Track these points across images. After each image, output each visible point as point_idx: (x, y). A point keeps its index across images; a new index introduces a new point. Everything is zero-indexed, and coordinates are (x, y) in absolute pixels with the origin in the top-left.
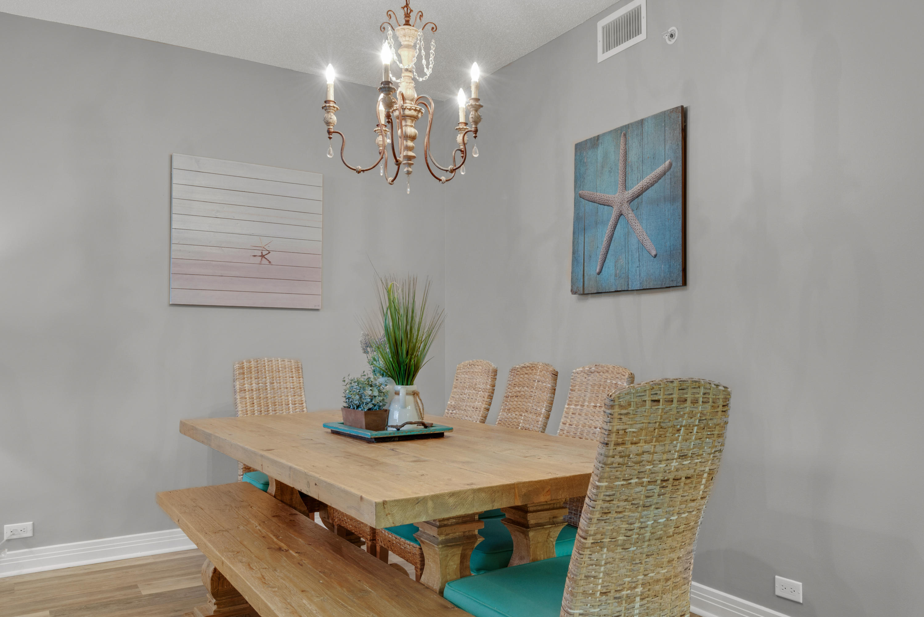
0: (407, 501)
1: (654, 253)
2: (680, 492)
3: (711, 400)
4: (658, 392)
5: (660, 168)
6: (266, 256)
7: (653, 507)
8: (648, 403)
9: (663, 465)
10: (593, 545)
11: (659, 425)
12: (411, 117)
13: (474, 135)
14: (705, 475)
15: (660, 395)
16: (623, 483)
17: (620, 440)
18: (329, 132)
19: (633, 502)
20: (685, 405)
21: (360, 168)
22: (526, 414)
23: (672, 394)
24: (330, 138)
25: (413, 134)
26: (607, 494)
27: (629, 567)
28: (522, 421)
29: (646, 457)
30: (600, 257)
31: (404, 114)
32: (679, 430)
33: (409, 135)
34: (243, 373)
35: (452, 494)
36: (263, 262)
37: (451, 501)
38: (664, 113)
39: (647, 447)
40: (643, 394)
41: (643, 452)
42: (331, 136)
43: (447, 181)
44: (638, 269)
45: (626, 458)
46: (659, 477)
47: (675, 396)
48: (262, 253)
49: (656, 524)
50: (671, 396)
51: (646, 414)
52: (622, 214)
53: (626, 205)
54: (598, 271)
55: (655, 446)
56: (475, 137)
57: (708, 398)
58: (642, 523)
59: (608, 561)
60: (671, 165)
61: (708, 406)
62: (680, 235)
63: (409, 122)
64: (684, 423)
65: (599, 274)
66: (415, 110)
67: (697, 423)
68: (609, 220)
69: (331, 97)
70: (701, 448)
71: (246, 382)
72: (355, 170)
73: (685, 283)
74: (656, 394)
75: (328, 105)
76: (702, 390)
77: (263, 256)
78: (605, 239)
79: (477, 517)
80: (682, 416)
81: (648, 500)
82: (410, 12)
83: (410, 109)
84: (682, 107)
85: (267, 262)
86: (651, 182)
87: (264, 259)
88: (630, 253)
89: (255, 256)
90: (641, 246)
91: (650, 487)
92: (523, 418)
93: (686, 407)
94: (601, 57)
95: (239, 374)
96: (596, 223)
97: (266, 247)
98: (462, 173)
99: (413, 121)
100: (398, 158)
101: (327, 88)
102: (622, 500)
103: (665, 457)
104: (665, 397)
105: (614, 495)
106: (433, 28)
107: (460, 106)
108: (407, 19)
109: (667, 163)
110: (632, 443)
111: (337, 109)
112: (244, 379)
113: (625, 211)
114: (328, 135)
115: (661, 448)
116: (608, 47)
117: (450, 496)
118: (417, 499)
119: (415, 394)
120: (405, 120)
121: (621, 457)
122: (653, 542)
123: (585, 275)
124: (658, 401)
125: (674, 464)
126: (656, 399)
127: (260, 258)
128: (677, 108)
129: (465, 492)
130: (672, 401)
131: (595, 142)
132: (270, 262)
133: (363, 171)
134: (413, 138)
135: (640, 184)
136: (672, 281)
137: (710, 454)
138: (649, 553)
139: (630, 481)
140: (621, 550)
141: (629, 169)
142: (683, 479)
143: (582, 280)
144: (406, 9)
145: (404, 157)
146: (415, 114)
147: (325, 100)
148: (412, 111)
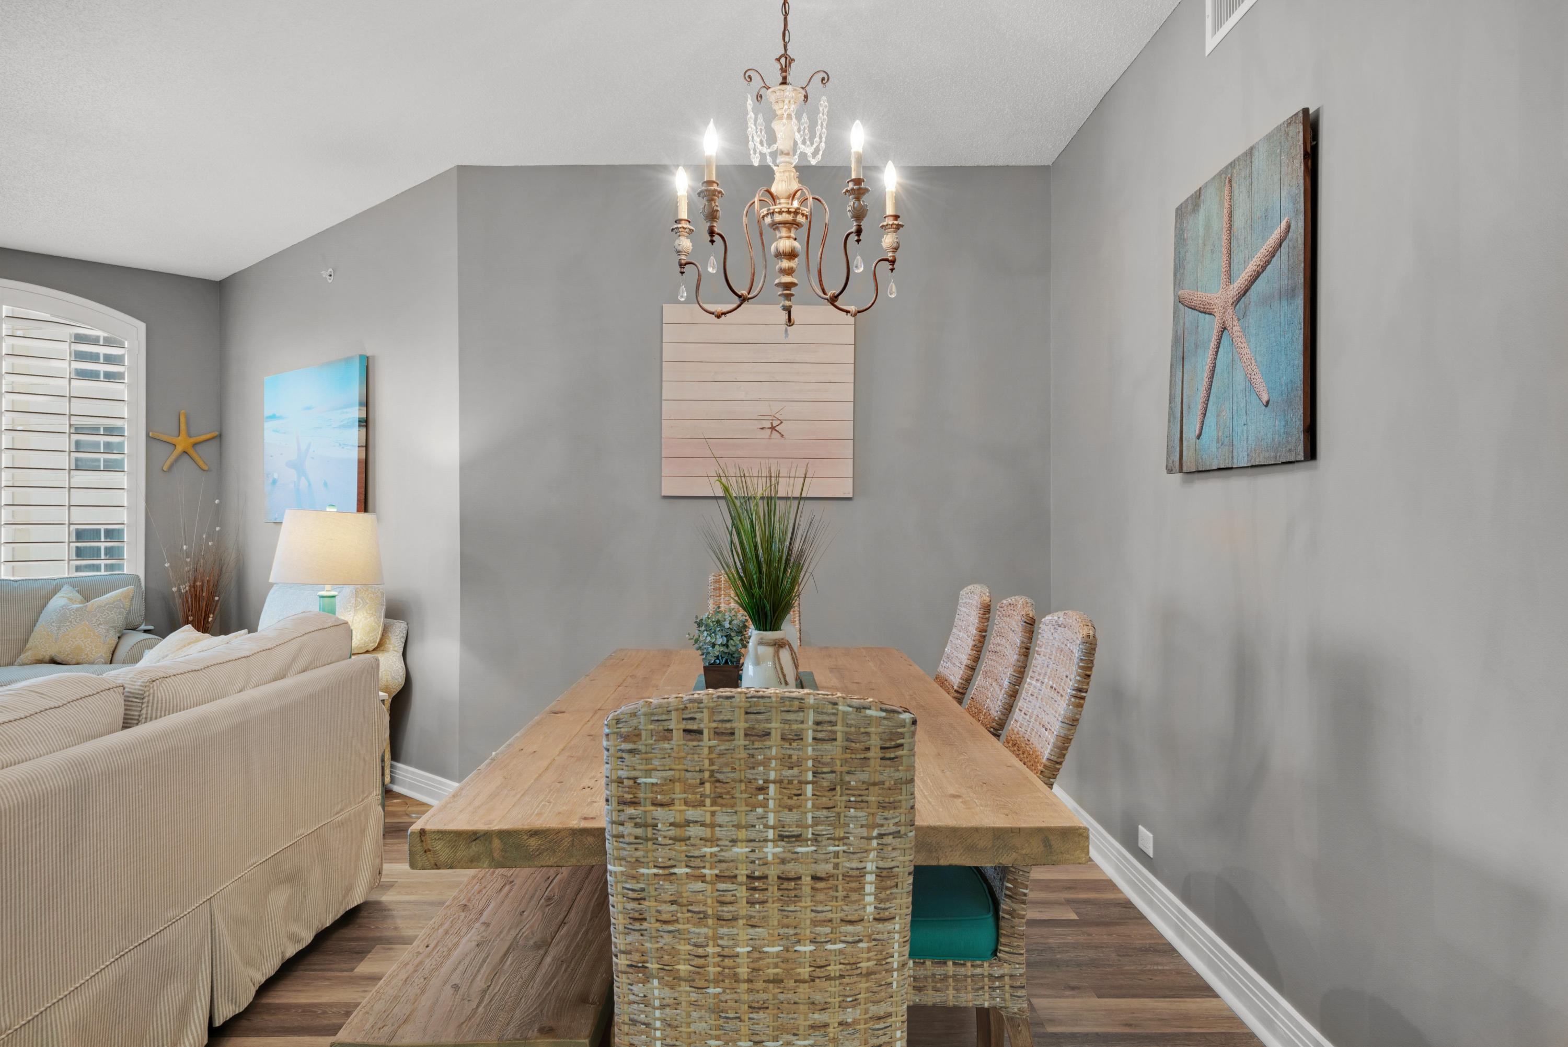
1: (1265, 399)
2: (807, 902)
3: (839, 736)
4: (698, 716)
5: (1274, 235)
6: (777, 428)
7: (741, 922)
8: (677, 735)
9: (741, 850)
10: (630, 970)
11: (711, 776)
12: (785, 223)
14: (870, 878)
15: (701, 720)
16: (655, 871)
17: (628, 797)
18: (681, 265)
19: (690, 908)
20: (768, 743)
23: (729, 721)
24: (682, 273)
25: (788, 249)
26: (628, 886)
27: (713, 1022)
29: (694, 831)
30: (1200, 406)
31: (773, 221)
32: (762, 789)
33: (781, 251)
34: (720, 589)
35: (534, 833)
36: (773, 436)
37: (533, 842)
38: (1281, 126)
39: (692, 814)
40: (664, 717)
41: (688, 823)
42: (683, 270)
44: (1245, 428)
45: (650, 829)
46: (742, 872)
47: (740, 725)
48: (772, 423)
49: (756, 955)
50: (728, 725)
51: (674, 755)
52: (1225, 328)
53: (1230, 310)
54: (1198, 429)
55: (713, 814)
56: (860, 241)
57: (835, 732)
58: (723, 947)
59: (665, 1002)
60: (1288, 227)
61: (833, 751)
62: (1298, 360)
63: (784, 232)
64: (772, 775)
65: (1199, 437)
66: (789, 212)
67: (810, 776)
68: (1210, 341)
69: (683, 214)
70: (837, 822)
71: (722, 600)
72: (712, 313)
73: (1311, 453)
74: (693, 719)
75: (680, 226)
76: (811, 717)
77: (773, 428)
78: (1206, 374)
80: (765, 763)
81: (725, 909)
82: (791, 63)
83: (780, 212)
84: (1306, 111)
85: (778, 436)
86: (1261, 264)
87: (774, 432)
88: (1236, 399)
89: (762, 428)
90: (1250, 387)
91: (722, 886)
93: (770, 748)
94: (1211, 41)
95: (714, 589)
96: (1197, 347)
97: (778, 415)
99: (789, 229)
101: (677, 202)
102: (665, 902)
103: (742, 834)
104: (714, 725)
105: (643, 890)
106: (823, 79)
107: (887, 190)
108: (784, 74)
109: (1284, 224)
110: (654, 804)
111: (690, 230)
112: (720, 596)
113: (1229, 324)
114: (679, 269)
115: (727, 819)
116: (1218, 23)
117: (531, 836)
119: (775, 644)
120: (777, 228)
121: (637, 825)
122: (760, 985)
123: (1184, 439)
124: (700, 732)
125: (770, 850)
126: (695, 727)
127: (770, 430)
128: (1296, 114)
130: (733, 734)
131: (1196, 199)
132: (782, 436)
134: (792, 255)
135: (1247, 270)
136: (1290, 450)
137: (869, 839)
138: (756, 1005)
139: (673, 871)
140: (688, 989)
141: (1234, 243)
142: (807, 880)
143: (1179, 448)
144: (783, 60)
145: (778, 285)
146: (789, 218)
147: (676, 219)
148: (784, 214)
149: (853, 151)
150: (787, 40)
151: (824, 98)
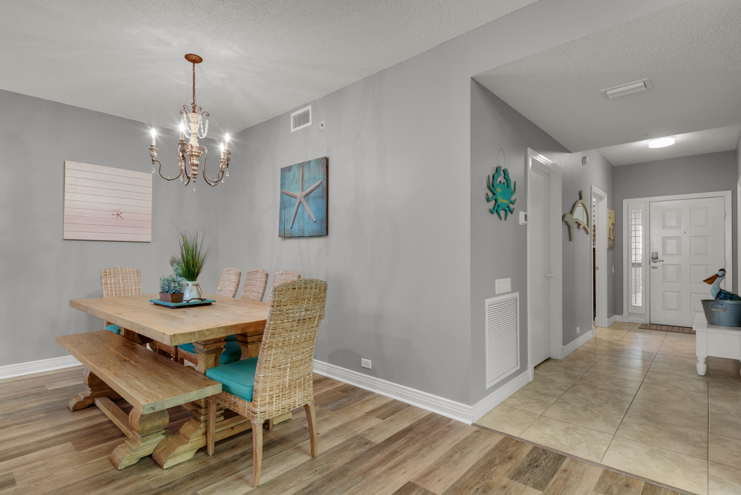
0: (186, 334)
1: (314, 220)
2: (306, 324)
3: (318, 287)
4: (295, 285)
5: (317, 183)
6: (120, 215)
7: (294, 331)
8: (291, 289)
9: (298, 314)
10: (268, 348)
11: (296, 298)
12: (195, 155)
13: (227, 166)
14: (317, 317)
15: (296, 286)
16: (280, 322)
17: (279, 305)
18: (153, 161)
19: (285, 329)
20: (307, 290)
21: (169, 178)
22: (254, 293)
23: (301, 285)
24: (153, 163)
25: (197, 164)
26: (274, 326)
27: (284, 356)
28: (252, 296)
29: (290, 311)
30: (292, 221)
31: (192, 154)
32: (304, 300)
33: (194, 164)
34: (107, 275)
35: (208, 330)
36: (118, 218)
37: (207, 333)
38: (319, 159)
39: (290, 307)
40: (288, 286)
41: (289, 309)
42: (154, 163)
43: (214, 185)
44: (308, 227)
45: (282, 312)
46: (297, 319)
47: (303, 286)
48: (117, 213)
49: (296, 338)
50: (300, 286)
51: (290, 294)
52: (301, 202)
53: (303, 198)
54: (291, 227)
55: (294, 306)
56: (227, 167)
57: (317, 287)
58: (289, 338)
59: (275, 354)
60: (321, 182)
61: (317, 290)
62: (325, 213)
63: (195, 158)
64: (307, 297)
65: (291, 228)
66: (198, 153)
67: (312, 297)
68: (295, 205)
69: (154, 144)
70: (315, 306)
71: (108, 279)
72: (166, 179)
73: (327, 234)
74: (294, 286)
75: (152, 148)
76: (314, 284)
77: (118, 215)
78: (294, 213)
79: (223, 340)
80: (306, 294)
81: (292, 328)
82: (195, 106)
83: (195, 152)
84: (326, 157)
85: (120, 218)
86: (313, 189)
87: (118, 216)
88: (304, 220)
89: (113, 215)
90: (309, 217)
91: (292, 323)
92: (252, 295)
93: (307, 291)
94: (293, 130)
95: (104, 275)
96: (290, 205)
97: (120, 210)
98: (223, 182)
99: (196, 157)
100: (188, 175)
101: (152, 140)
102: (280, 329)
103: (299, 311)
104: (298, 287)
105: (277, 327)
106: (207, 115)
107: (221, 151)
108: (194, 109)
109: (320, 181)
110: (284, 306)
111: (157, 150)
112: (107, 278)
113: (302, 201)
114: (152, 162)
115: (297, 307)
116: (295, 126)
117: (207, 331)
118: (191, 332)
119: (197, 285)
120: (193, 157)
121: (279, 311)
122: (295, 345)
123: (285, 229)
124: (295, 288)
125: (303, 313)
126: (294, 287)
127: (117, 215)
128: (324, 157)
129: (214, 329)
130: (301, 288)
131: (289, 168)
132: (122, 218)
133: (171, 180)
134: (197, 165)
135: (309, 189)
136: (322, 233)
137: (319, 309)
138: (293, 350)
139: (283, 321)
140: (280, 349)
141: (304, 182)
142: (307, 319)
143: (284, 231)
144: (193, 105)
145: (192, 174)
146: (198, 154)
147: (151, 145)
148: (196, 153)
149: (226, 141)
150: (194, 99)
151: (207, 120)
